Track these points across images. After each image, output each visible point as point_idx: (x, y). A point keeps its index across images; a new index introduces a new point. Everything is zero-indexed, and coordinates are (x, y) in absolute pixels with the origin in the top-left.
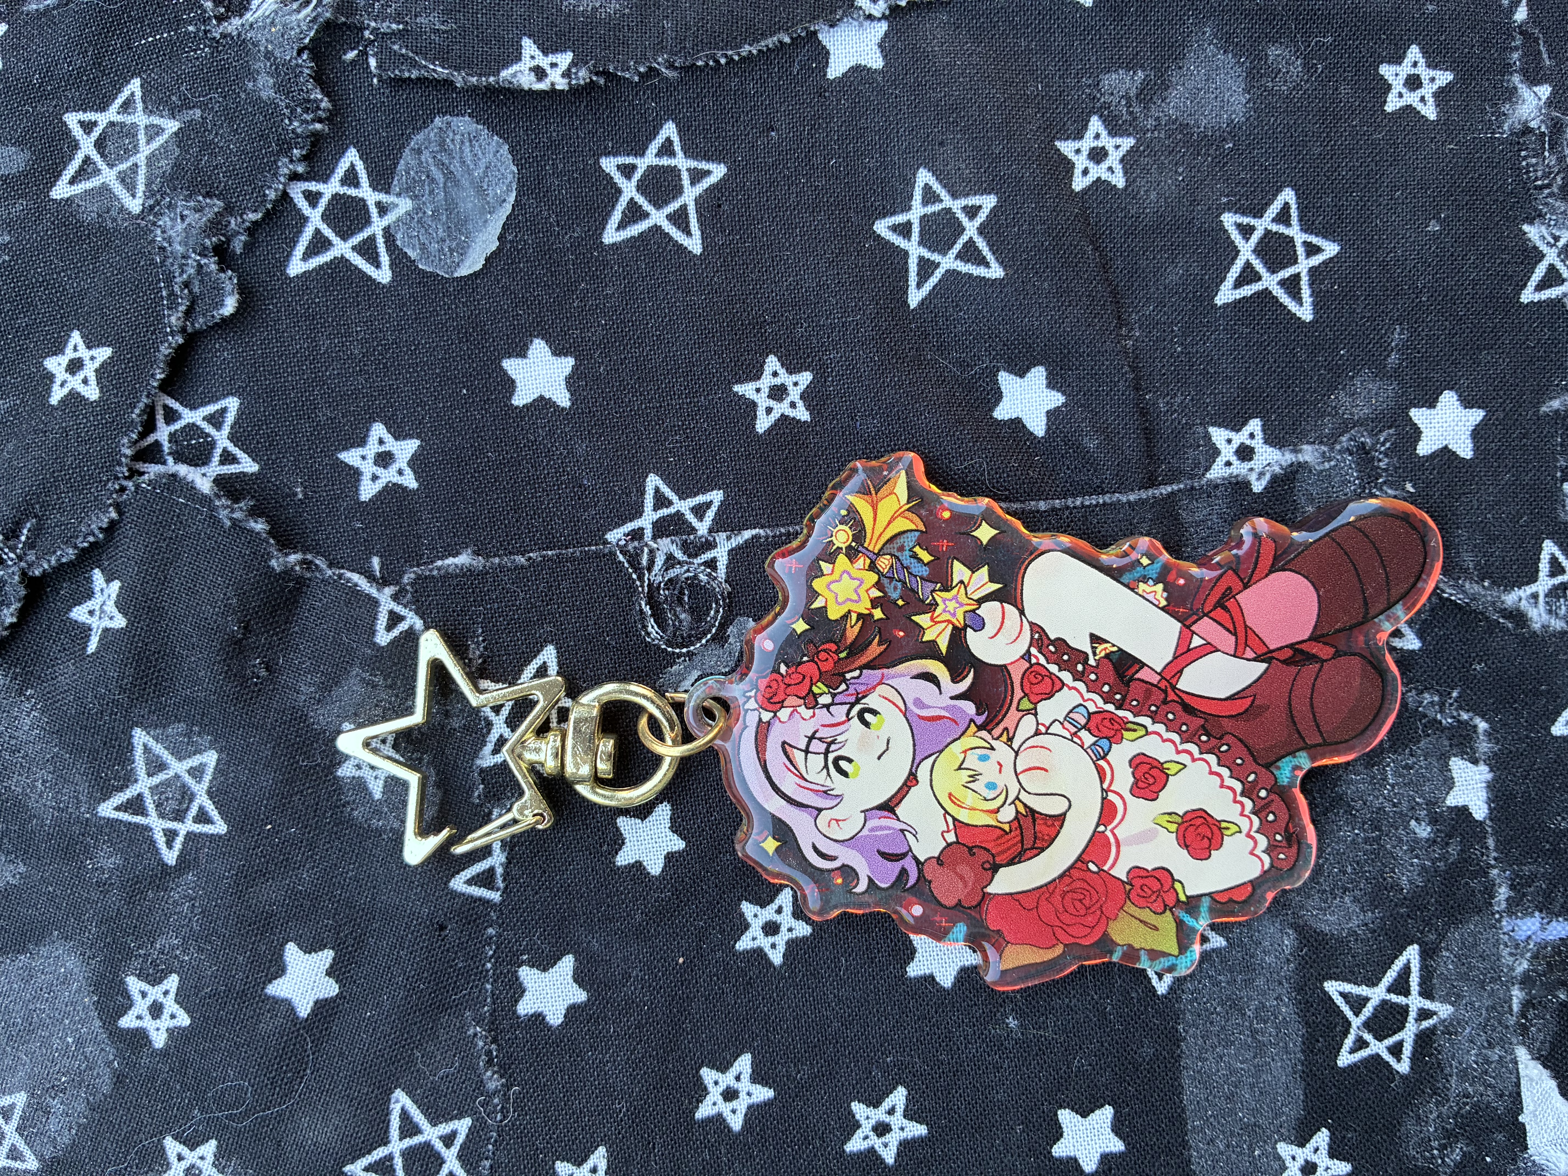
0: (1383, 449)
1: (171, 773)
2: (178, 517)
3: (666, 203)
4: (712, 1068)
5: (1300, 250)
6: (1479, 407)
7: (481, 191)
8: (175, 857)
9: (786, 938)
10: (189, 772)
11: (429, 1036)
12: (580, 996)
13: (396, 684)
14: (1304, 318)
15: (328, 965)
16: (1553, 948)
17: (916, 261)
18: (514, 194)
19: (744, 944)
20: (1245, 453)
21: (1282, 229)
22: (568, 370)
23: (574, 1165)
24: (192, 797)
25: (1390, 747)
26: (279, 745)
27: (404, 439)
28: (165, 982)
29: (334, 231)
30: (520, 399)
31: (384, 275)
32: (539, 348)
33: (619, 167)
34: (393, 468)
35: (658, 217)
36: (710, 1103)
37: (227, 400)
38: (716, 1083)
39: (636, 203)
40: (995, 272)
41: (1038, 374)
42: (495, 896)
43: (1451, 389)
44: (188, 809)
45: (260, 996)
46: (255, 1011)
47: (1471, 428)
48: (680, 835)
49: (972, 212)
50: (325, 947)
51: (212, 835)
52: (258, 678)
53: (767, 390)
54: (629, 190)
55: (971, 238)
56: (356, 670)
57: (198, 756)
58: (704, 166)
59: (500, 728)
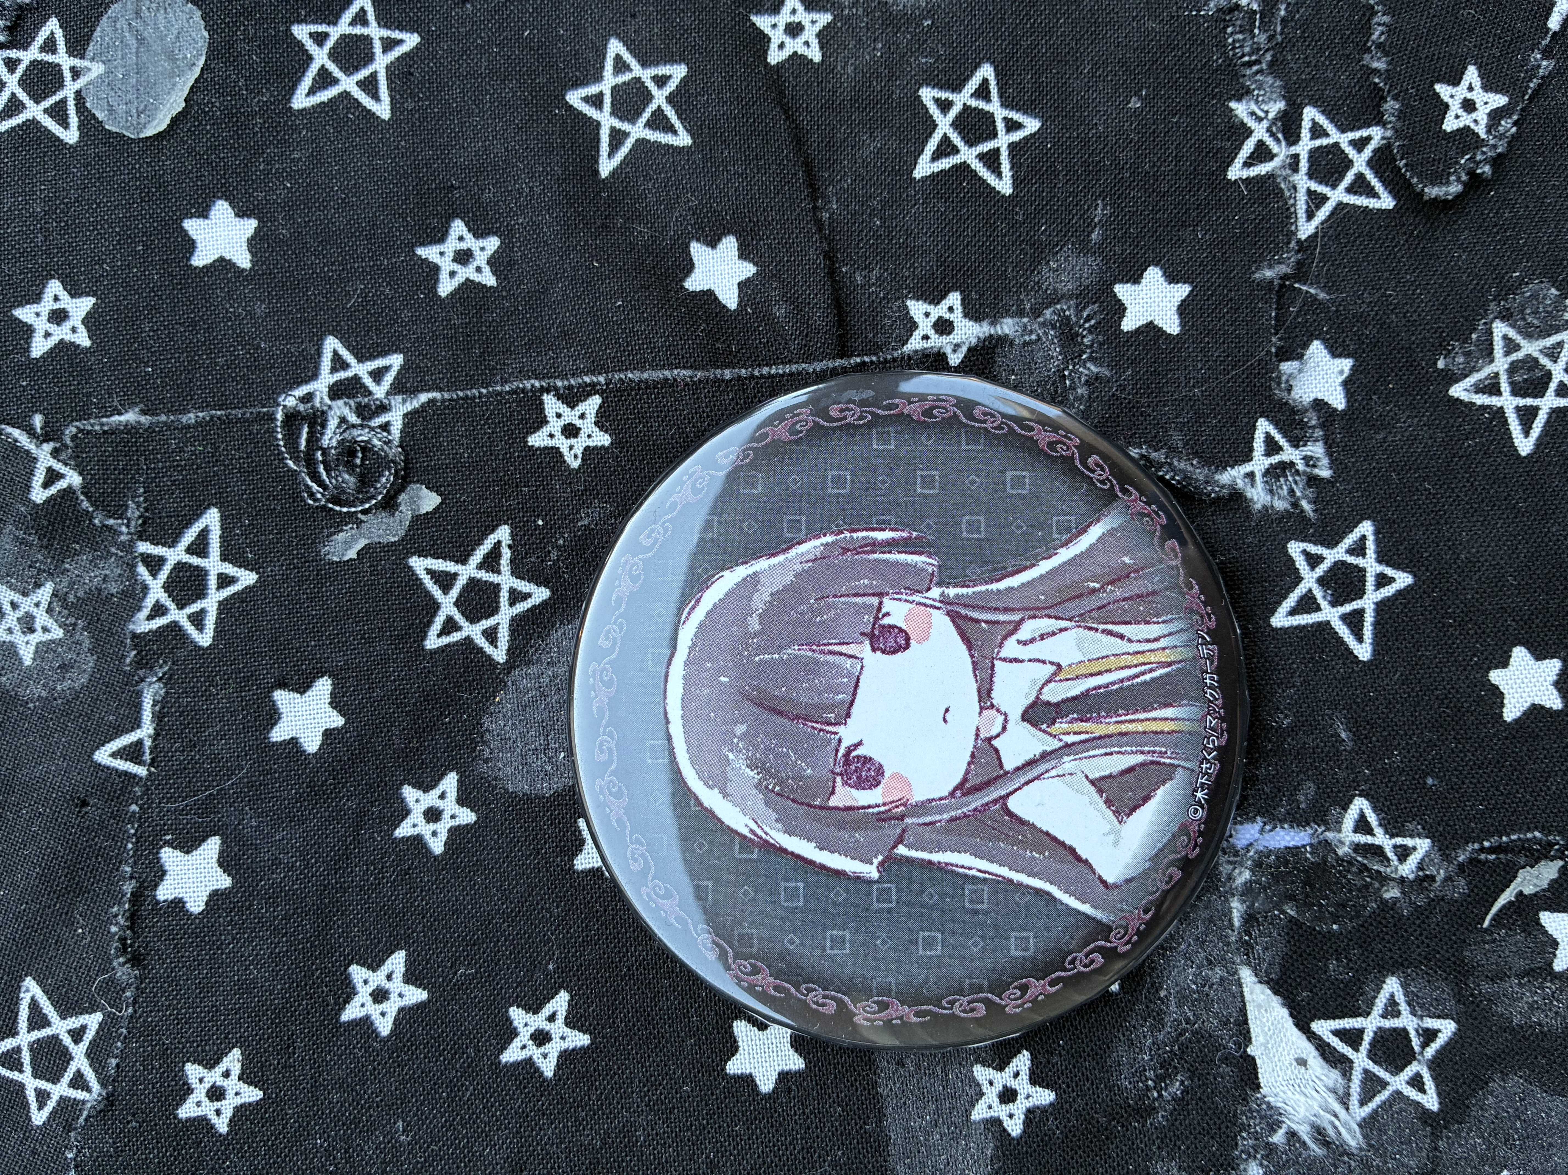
0: (1087, 325)
3: (357, 69)
4: (362, 965)
5: (1000, 126)
6: (1185, 283)
7: (172, 56)
9: (448, 826)
12: (225, 882)
13: (52, 545)
14: (1003, 192)
16: (1278, 858)
17: (608, 132)
18: (203, 58)
19: (404, 830)
20: (943, 327)
21: (981, 104)
22: (250, 232)
23: (205, 1067)
27: (80, 297)
29: (29, 95)
30: (201, 259)
31: (71, 136)
32: (222, 209)
33: (311, 35)
34: (67, 325)
35: (348, 84)
36: (358, 1004)
38: (366, 982)
39: (327, 70)
40: (683, 139)
41: (729, 244)
42: (141, 771)
43: (1156, 265)
47: (1176, 304)
48: (340, 712)
49: (661, 81)
53: (452, 255)
54: (321, 57)
55: (659, 107)
56: (9, 528)
58: (397, 35)
59: (157, 593)
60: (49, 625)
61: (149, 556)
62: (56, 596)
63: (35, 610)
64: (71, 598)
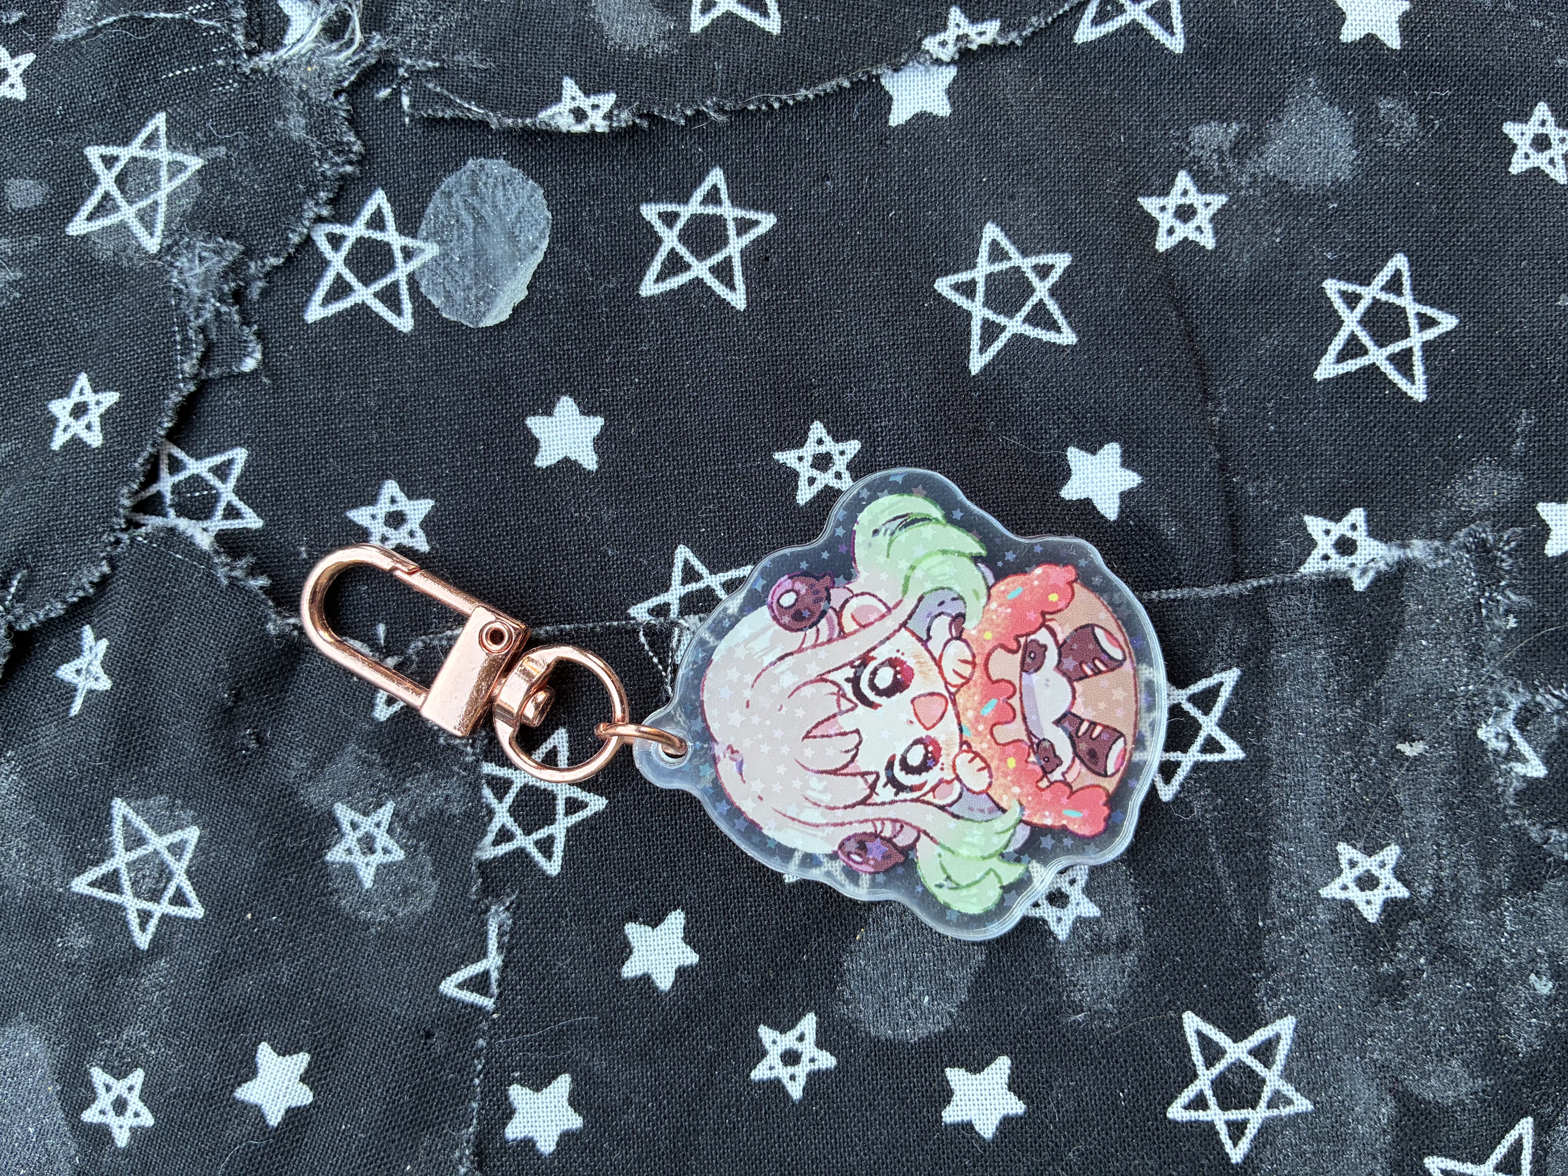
0: (1506, 548)
1: (150, 849)
2: (174, 574)
3: (710, 254)
5: (1413, 322)
7: (512, 238)
8: (148, 940)
9: (807, 1070)
10: (168, 848)
11: (408, 1156)
12: (576, 1122)
13: (394, 763)
14: (1416, 397)
15: (302, 1070)
17: (980, 323)
18: (547, 241)
19: (760, 1073)
20: (1346, 546)
21: (1392, 298)
22: (596, 431)
24: (170, 876)
25: (1510, 889)
26: (265, 824)
27: (417, 499)
28: (130, 1076)
29: (356, 275)
30: (544, 459)
31: (405, 323)
32: (566, 406)
33: (660, 215)
34: (405, 529)
35: (700, 269)
37: (235, 451)
39: (677, 253)
40: (1067, 337)
41: (1112, 451)
42: (488, 1003)
44: (165, 888)
45: (228, 1100)
46: (222, 1116)
48: (694, 947)
49: (1043, 271)
50: (301, 1050)
51: (188, 919)
52: (247, 750)
53: (810, 459)
54: (670, 239)
55: (1041, 300)
56: (352, 747)
57: (179, 832)
58: (752, 215)
59: (502, 817)
60: (390, 846)
61: (494, 778)
62: (397, 816)
63: (376, 830)
64: (412, 818)
